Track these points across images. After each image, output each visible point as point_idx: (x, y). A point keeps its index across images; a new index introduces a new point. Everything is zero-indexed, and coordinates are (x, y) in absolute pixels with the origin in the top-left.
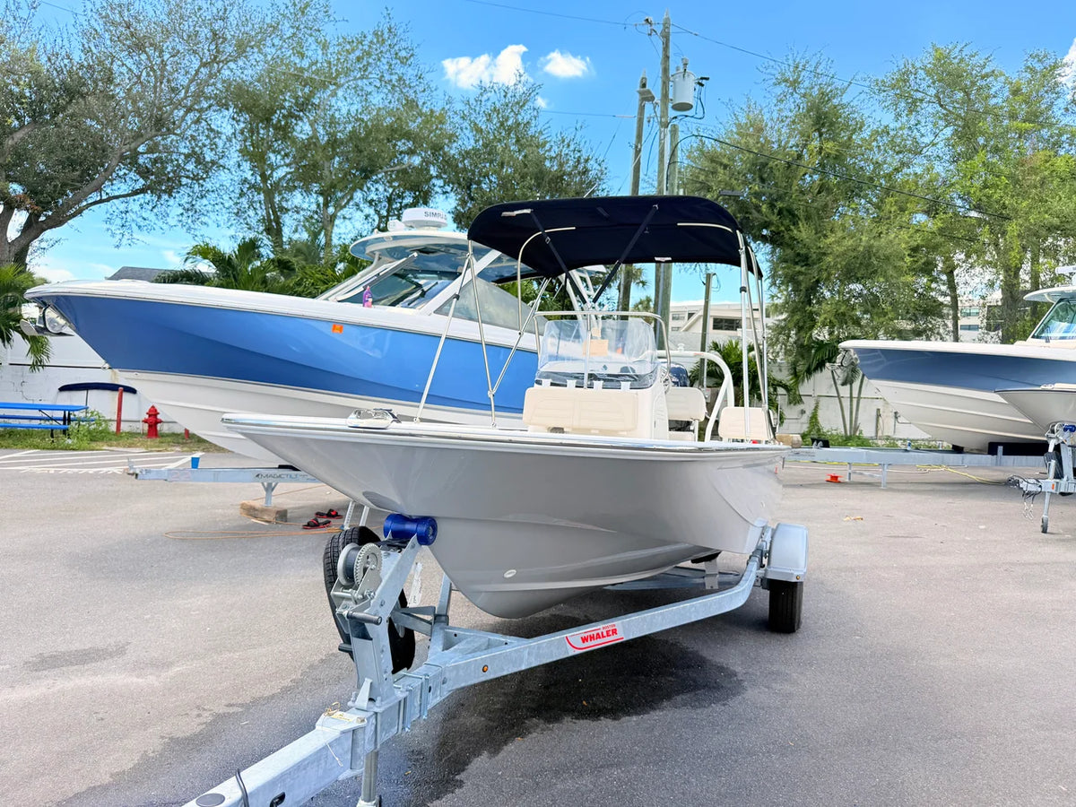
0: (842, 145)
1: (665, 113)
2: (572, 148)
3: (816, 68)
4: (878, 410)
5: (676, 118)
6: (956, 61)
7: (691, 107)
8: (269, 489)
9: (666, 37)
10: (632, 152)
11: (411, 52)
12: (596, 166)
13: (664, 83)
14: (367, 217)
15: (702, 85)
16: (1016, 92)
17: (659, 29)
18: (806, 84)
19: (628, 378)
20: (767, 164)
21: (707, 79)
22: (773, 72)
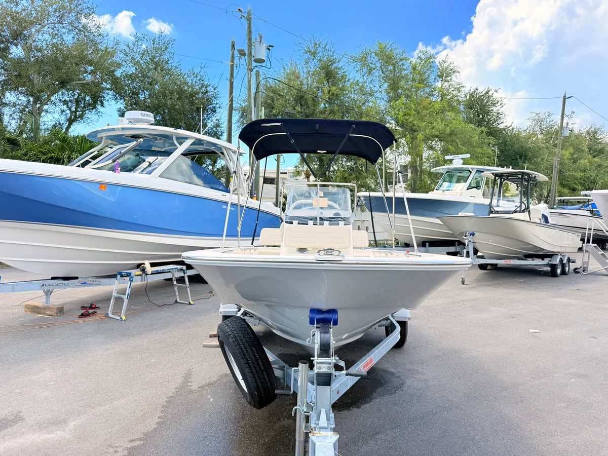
0: (341, 89)
1: (250, 64)
2: (198, 78)
3: (325, 46)
4: (359, 226)
5: (256, 66)
6: (389, 50)
7: (264, 61)
8: (48, 293)
9: (249, 20)
10: (228, 83)
11: (92, 10)
12: (212, 89)
13: (249, 46)
14: (63, 111)
15: (269, 49)
16: (414, 69)
17: (246, 15)
18: (321, 54)
19: (340, 219)
20: (304, 97)
21: (272, 46)
22: (304, 46)
